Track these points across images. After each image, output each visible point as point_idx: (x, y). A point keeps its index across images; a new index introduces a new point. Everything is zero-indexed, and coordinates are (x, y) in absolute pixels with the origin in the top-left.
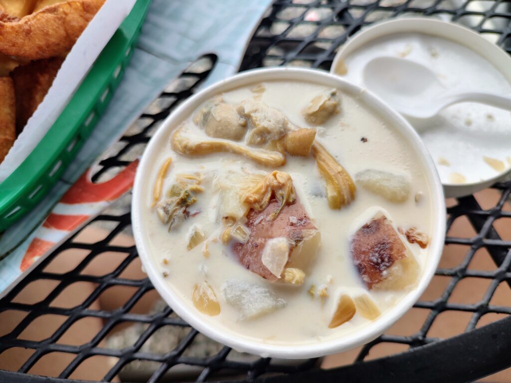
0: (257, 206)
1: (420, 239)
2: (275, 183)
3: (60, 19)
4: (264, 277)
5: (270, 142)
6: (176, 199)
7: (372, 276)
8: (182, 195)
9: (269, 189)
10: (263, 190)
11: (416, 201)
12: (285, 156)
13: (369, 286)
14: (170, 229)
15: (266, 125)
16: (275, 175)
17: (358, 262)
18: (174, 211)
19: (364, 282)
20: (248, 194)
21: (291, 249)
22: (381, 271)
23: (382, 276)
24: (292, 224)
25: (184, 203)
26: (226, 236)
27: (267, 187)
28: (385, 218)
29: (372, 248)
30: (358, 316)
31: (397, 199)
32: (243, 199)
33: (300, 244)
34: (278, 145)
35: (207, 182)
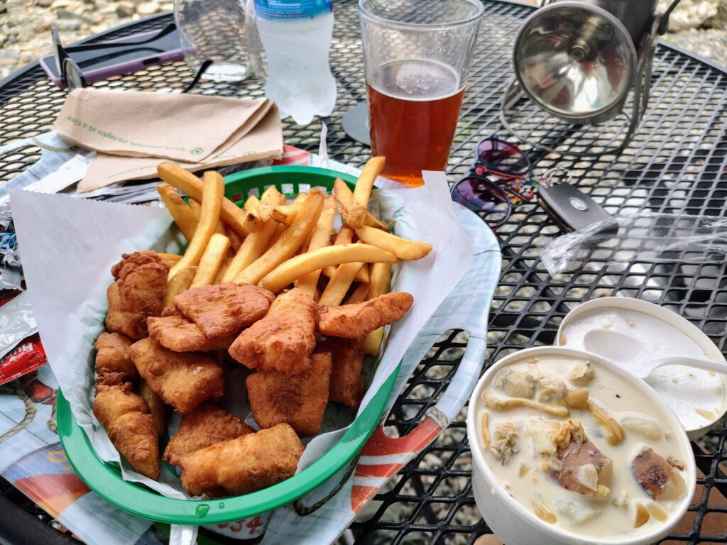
0: (563, 445)
1: (677, 464)
2: (572, 427)
3: (378, 310)
4: (582, 493)
5: (555, 399)
6: (505, 441)
7: (653, 490)
8: (508, 438)
9: (569, 432)
10: (564, 433)
11: (666, 437)
12: (568, 409)
13: (654, 497)
14: (503, 464)
15: (553, 388)
16: (570, 422)
17: (641, 481)
18: (506, 449)
19: (649, 495)
20: (556, 436)
21: (598, 472)
22: (660, 486)
23: (661, 489)
24: (592, 456)
25: (510, 444)
26: (546, 467)
27: (567, 430)
28: (651, 450)
29: (649, 470)
30: (651, 518)
31: (654, 437)
32: (553, 439)
33: (603, 468)
34: (562, 402)
35: (519, 429)
